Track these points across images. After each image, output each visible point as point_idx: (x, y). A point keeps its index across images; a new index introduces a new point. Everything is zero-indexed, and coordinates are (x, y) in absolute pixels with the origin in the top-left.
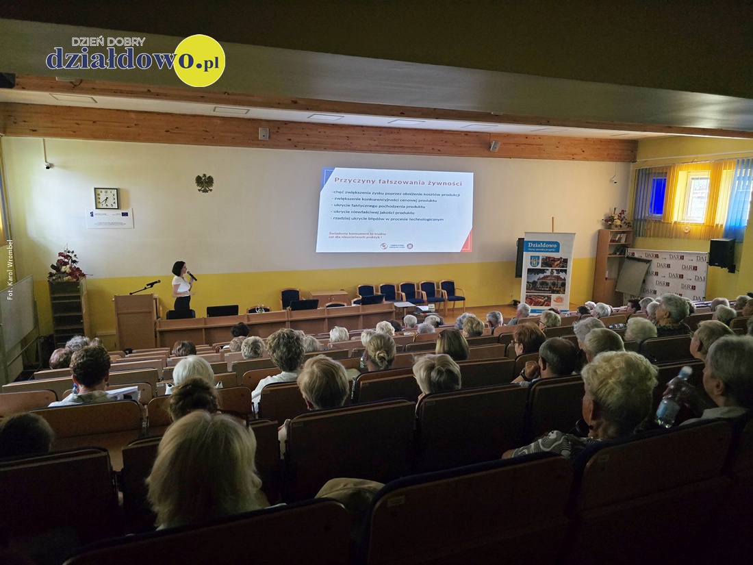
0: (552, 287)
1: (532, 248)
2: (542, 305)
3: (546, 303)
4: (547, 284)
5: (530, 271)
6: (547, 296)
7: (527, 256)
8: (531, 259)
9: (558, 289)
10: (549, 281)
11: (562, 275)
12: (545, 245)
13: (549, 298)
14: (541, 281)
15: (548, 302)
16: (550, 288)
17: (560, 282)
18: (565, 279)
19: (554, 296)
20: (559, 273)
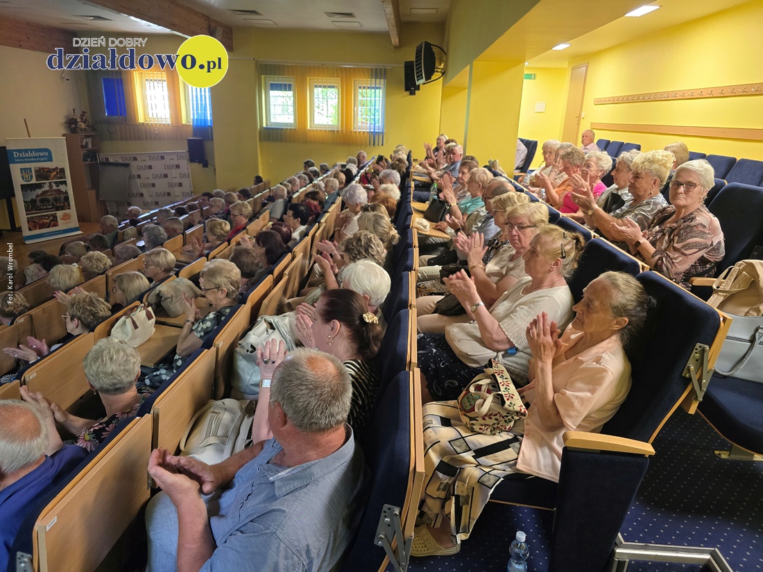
0: (55, 203)
1: (19, 157)
2: (48, 227)
3: (52, 223)
4: (48, 201)
5: (24, 187)
6: (52, 215)
9: (62, 204)
10: (50, 197)
11: (62, 188)
12: (34, 154)
13: (55, 217)
14: (40, 198)
15: (54, 221)
16: (53, 205)
17: (62, 196)
18: (66, 192)
19: (60, 214)
20: (58, 186)
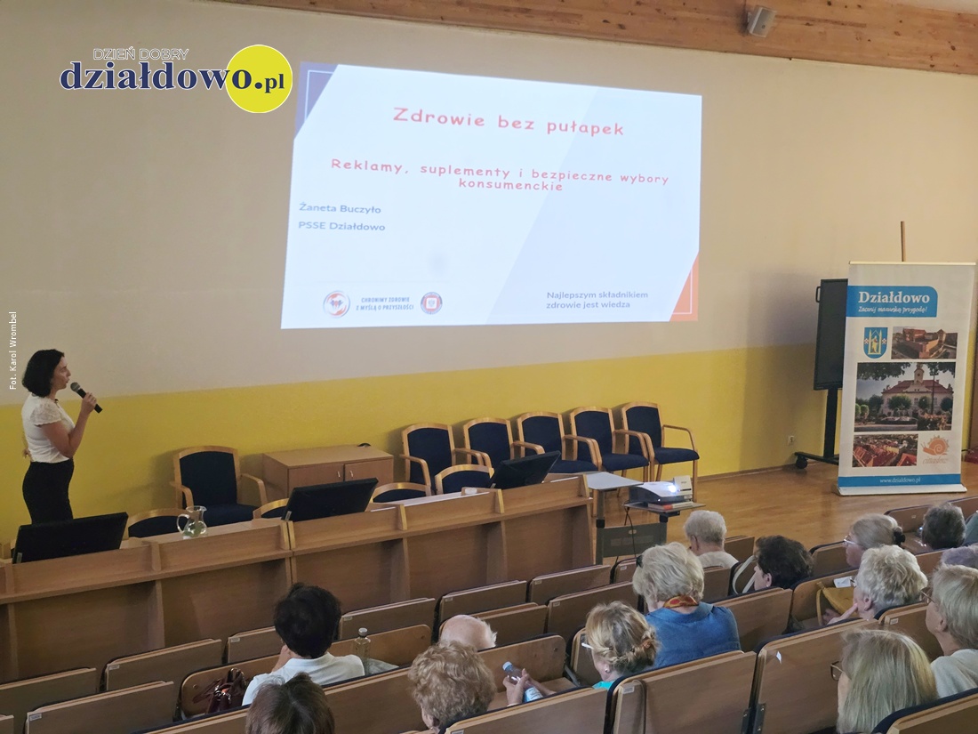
0: (920, 411)
1: (869, 304)
2: (894, 464)
3: (904, 456)
5: (863, 369)
6: (908, 439)
7: (855, 329)
8: (867, 336)
9: (934, 417)
10: (912, 398)
11: (943, 378)
12: (900, 298)
13: (913, 444)
14: (890, 396)
15: (908, 454)
16: (915, 414)
17: (939, 399)
19: (923, 438)
20: (936, 373)
